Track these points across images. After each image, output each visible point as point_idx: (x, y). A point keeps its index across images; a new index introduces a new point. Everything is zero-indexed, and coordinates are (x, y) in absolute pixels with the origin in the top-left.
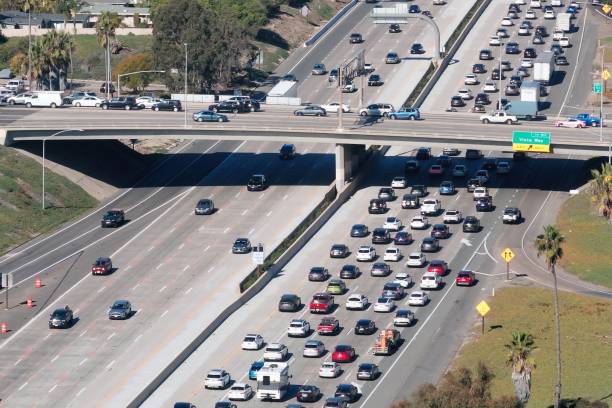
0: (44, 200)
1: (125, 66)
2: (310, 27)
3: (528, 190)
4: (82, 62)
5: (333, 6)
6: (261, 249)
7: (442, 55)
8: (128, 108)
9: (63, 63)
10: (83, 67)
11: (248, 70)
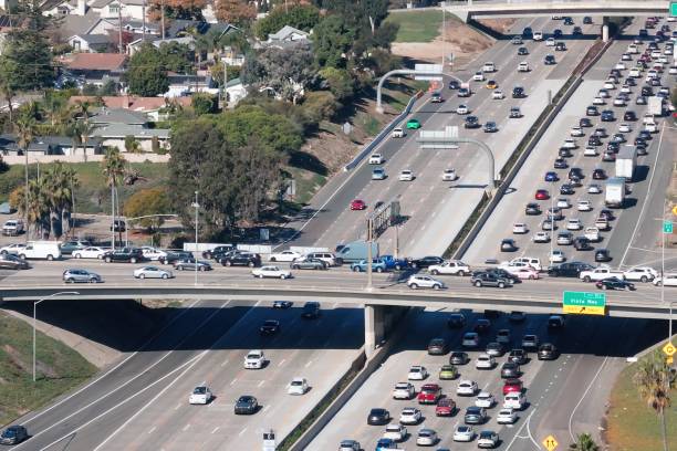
0: (34, 370)
1: (138, 201)
2: (353, 146)
3: (582, 356)
4: (92, 194)
5: (380, 121)
6: (273, 437)
7: (496, 183)
8: (133, 260)
9: (66, 202)
10: (92, 200)
11: (280, 202)
